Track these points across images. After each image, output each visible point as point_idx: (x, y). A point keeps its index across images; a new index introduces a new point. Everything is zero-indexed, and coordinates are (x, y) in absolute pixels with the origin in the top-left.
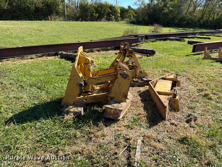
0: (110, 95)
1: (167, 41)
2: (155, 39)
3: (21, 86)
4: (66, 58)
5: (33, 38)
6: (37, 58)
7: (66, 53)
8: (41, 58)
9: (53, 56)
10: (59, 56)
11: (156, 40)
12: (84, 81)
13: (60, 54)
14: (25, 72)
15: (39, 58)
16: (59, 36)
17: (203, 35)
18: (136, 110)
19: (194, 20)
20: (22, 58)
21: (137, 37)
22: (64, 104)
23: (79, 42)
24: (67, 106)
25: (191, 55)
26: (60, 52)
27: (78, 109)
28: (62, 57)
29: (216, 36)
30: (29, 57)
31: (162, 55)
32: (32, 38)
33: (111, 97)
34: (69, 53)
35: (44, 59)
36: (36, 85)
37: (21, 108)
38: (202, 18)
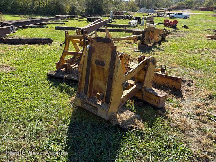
19: (27, 6)
38: (34, 4)
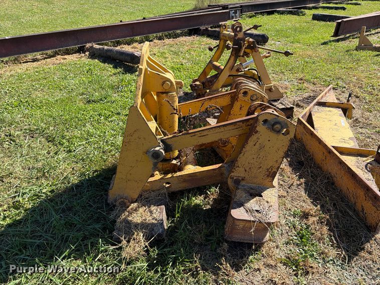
0: (232, 174)
1: (273, 16)
2: (253, 13)
3: (10, 135)
4: (102, 57)
5: (36, 17)
6: (44, 59)
7: (101, 47)
8: (52, 59)
9: (75, 53)
10: (87, 53)
11: (255, 13)
12: (163, 141)
13: (88, 50)
14: (19, 96)
15: (48, 60)
16: (83, 12)
17: (329, 3)
18: (289, 198)
20: (16, 61)
21: (227, 8)
22: (116, 201)
23: (121, 21)
24: (124, 206)
25: (332, 43)
26: (88, 45)
27: (151, 212)
28: (94, 55)
29: (351, 4)
30: (30, 56)
31: (279, 43)
32: (34, 18)
33: (235, 178)
34: (106, 47)
35: (58, 62)
36: (44, 131)
37: (7, 213)
